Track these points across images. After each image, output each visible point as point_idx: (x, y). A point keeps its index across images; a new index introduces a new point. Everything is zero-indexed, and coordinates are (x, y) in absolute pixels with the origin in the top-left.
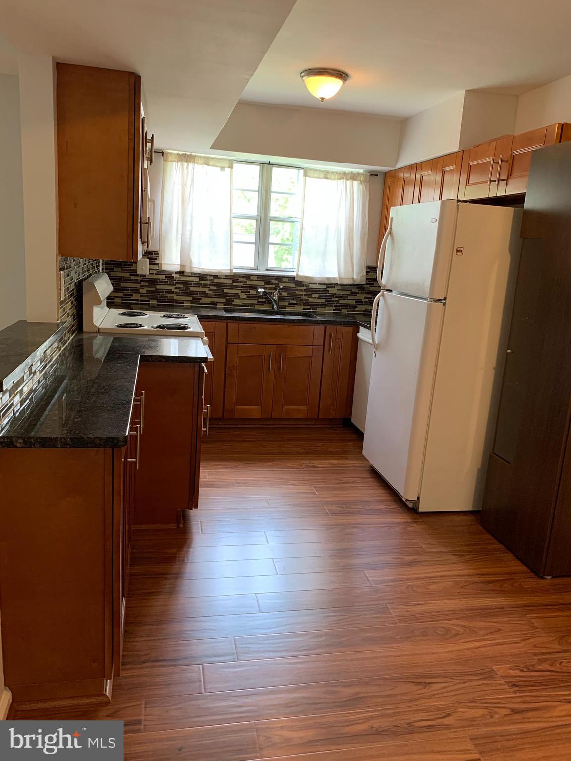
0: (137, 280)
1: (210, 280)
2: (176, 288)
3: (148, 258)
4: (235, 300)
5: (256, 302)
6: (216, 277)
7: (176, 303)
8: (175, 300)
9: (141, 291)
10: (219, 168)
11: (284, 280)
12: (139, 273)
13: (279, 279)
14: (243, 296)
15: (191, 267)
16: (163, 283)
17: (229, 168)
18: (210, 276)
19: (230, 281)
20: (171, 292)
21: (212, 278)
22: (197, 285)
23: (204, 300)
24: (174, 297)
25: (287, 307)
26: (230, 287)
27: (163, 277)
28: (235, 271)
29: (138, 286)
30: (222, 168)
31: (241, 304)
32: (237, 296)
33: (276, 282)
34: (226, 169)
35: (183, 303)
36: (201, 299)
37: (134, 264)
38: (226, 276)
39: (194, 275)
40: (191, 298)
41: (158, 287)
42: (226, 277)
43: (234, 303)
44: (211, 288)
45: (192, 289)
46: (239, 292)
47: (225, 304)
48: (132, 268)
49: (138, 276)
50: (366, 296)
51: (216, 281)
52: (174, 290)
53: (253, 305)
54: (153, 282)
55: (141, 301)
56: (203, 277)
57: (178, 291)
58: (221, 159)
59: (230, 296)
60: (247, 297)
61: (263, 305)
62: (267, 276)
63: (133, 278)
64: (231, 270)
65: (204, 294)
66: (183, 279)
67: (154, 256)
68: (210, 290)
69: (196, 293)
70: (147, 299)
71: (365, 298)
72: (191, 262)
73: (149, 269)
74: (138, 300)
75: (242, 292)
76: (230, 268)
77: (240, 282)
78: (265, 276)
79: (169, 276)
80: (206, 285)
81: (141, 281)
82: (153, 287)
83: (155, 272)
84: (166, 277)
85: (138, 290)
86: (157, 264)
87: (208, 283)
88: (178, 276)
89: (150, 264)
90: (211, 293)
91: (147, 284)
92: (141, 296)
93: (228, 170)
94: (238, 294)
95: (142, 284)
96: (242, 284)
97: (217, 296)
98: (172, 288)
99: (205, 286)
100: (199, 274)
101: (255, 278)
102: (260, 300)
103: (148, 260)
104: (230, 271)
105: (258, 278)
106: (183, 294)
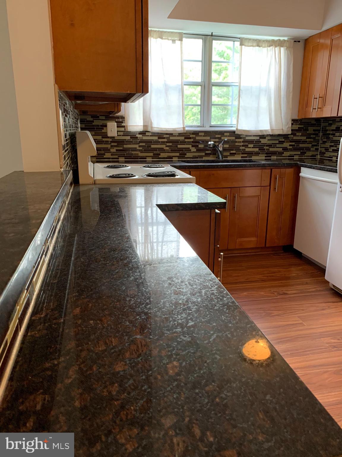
0: (108, 141)
1: (167, 138)
2: (140, 146)
3: (116, 122)
4: (187, 154)
5: (203, 154)
6: (171, 134)
7: (140, 158)
8: (140, 156)
9: (112, 150)
10: (171, 41)
11: (226, 134)
12: (109, 135)
13: (222, 133)
14: (193, 149)
15: (152, 127)
16: (129, 142)
17: (179, 40)
18: (167, 134)
19: (183, 138)
20: (135, 149)
21: (168, 136)
22: (156, 142)
23: (163, 155)
24: (138, 154)
25: (228, 157)
26: (183, 143)
27: (129, 138)
28: (187, 129)
29: (109, 146)
30: (174, 41)
31: (192, 156)
32: (188, 150)
33: (219, 136)
34: (176, 41)
35: (146, 158)
36: (160, 154)
37: (104, 128)
38: (179, 134)
39: (154, 134)
40: (152, 154)
41: (125, 146)
42: (180, 135)
43: (186, 156)
44: (168, 144)
45: (153, 146)
46: (190, 146)
47: (179, 157)
48: (103, 131)
49: (108, 137)
50: (291, 144)
51: (171, 138)
52: (138, 148)
53: (201, 157)
54: (120, 143)
55: (112, 158)
56: (161, 135)
57: (141, 148)
58: (172, 33)
59: (183, 150)
60: (197, 150)
61: (210, 156)
62: (212, 132)
63: (104, 139)
64: (184, 128)
65: (162, 150)
66: (145, 138)
67: (121, 120)
68: (167, 146)
69: (155, 149)
70: (116, 157)
71: (290, 145)
72: (151, 123)
73: (118, 131)
74: (109, 158)
75: (193, 146)
76: (182, 127)
77: (190, 138)
78: (210, 132)
79: (133, 136)
80: (164, 142)
81: (111, 142)
82: (121, 147)
83: (122, 133)
84: (131, 138)
85: (109, 150)
86: (124, 127)
87: (165, 140)
88: (141, 136)
89: (118, 127)
90: (167, 148)
91: (116, 144)
92: (112, 155)
93: (178, 42)
94: (189, 148)
95: (112, 144)
96: (192, 140)
97: (173, 151)
98: (137, 146)
99: (163, 143)
100: (158, 133)
101: (203, 134)
102: (207, 152)
103: (116, 123)
104: (182, 129)
105: (205, 134)
106: (146, 151)
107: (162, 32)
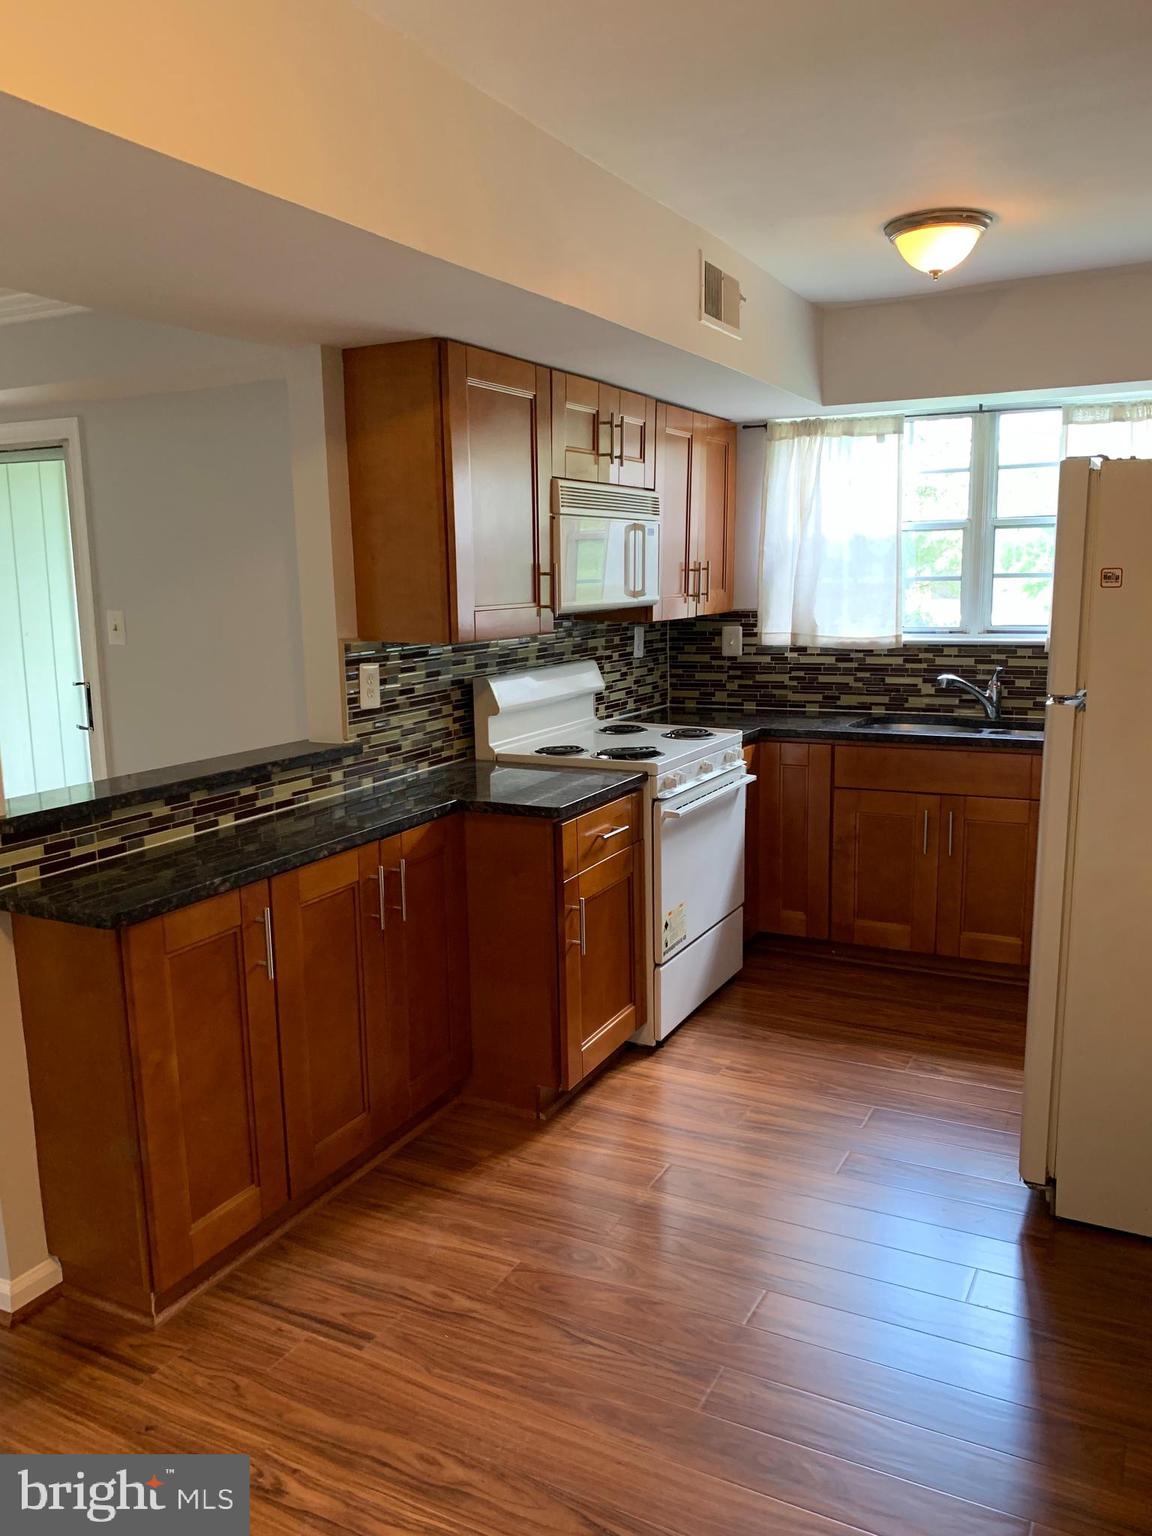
0: (722, 667)
1: (857, 659)
2: (791, 679)
3: (741, 625)
4: (910, 699)
5: (956, 702)
6: (869, 652)
7: (791, 706)
8: (789, 701)
9: (729, 686)
10: (875, 437)
11: (1020, 652)
12: (726, 652)
13: (1010, 650)
14: (928, 689)
15: (815, 637)
16: (768, 669)
17: (895, 432)
18: (857, 651)
19: (899, 661)
20: (782, 686)
21: (861, 655)
22: (831, 670)
23: (845, 700)
24: (786, 696)
25: (1029, 712)
26: (899, 671)
27: (767, 659)
28: (906, 638)
29: (723, 677)
30: (880, 436)
31: (923, 706)
32: (914, 691)
33: (1003, 657)
34: (886, 436)
35: (804, 707)
36: (838, 698)
37: (716, 638)
38: (889, 650)
39: (826, 651)
40: (819, 697)
41: (759, 678)
42: (891, 652)
43: (907, 705)
44: (860, 675)
45: (822, 679)
46: (918, 681)
47: (888, 707)
48: (714, 644)
49: (724, 658)
51: (869, 660)
52: (788, 682)
53: (950, 708)
54: (749, 670)
55: (729, 704)
56: (843, 654)
57: (795, 683)
58: (876, 418)
59: (898, 690)
60: (936, 691)
61: (974, 708)
62: (981, 646)
63: (714, 663)
64: (897, 637)
65: (845, 688)
66: (804, 660)
67: (752, 621)
68: (857, 680)
69: (828, 686)
70: (740, 700)
72: (814, 627)
73: (744, 645)
74: (723, 704)
75: (925, 681)
76: (895, 634)
77: (920, 661)
78: (976, 646)
79: (777, 654)
80: (850, 669)
81: (730, 668)
82: (750, 679)
83: (753, 650)
84: (772, 659)
85: (725, 685)
86: (755, 635)
87: (854, 665)
88: (795, 655)
89: (744, 635)
90: (860, 685)
91: (739, 673)
92: (729, 696)
93: (891, 439)
94: (916, 685)
95: (731, 673)
96: (924, 666)
97: (871, 691)
98: (785, 678)
99: (847, 672)
100: (836, 650)
101: (955, 651)
102: (965, 697)
103: (741, 628)
104: (894, 640)
105: (960, 651)
106: (805, 689)
107: (851, 421)
